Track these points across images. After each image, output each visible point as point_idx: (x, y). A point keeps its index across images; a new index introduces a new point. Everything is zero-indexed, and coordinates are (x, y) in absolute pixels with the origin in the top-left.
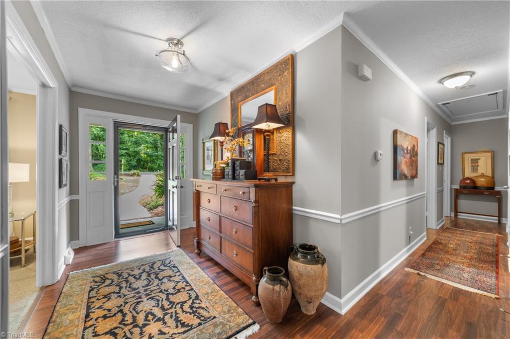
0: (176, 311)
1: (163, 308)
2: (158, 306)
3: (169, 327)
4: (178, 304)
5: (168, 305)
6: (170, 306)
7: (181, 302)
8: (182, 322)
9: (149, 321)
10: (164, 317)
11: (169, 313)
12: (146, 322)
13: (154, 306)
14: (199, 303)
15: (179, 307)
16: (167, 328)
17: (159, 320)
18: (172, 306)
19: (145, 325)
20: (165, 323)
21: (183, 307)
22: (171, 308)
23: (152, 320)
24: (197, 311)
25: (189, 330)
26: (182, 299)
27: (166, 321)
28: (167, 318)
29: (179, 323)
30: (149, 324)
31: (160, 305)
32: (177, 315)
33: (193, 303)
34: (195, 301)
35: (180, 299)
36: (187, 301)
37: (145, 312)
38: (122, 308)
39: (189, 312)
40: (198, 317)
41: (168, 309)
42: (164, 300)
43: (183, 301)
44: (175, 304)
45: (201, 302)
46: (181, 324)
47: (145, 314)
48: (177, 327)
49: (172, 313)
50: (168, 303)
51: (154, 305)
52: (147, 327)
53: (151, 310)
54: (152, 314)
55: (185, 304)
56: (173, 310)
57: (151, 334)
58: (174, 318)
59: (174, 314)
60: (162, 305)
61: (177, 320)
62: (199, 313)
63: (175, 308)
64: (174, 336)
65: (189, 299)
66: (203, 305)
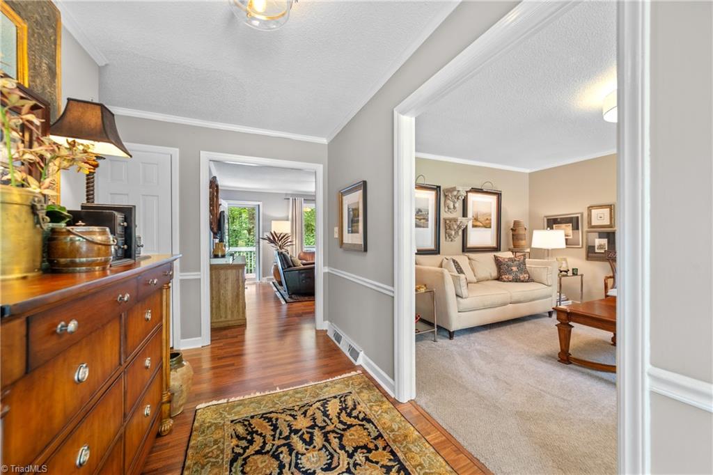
0: (274, 440)
1: (291, 450)
2: (297, 453)
3: (285, 421)
4: (268, 452)
5: (282, 452)
6: (280, 450)
7: (262, 454)
8: (270, 423)
9: (308, 433)
10: (290, 433)
11: (283, 438)
12: (311, 430)
13: (303, 454)
14: (237, 446)
15: (267, 446)
16: (288, 419)
17: (296, 432)
18: (277, 450)
19: (312, 427)
20: (289, 426)
21: (261, 444)
22: (279, 447)
23: (303, 434)
24: (248, 434)
25: (266, 414)
26: (259, 461)
27: (288, 428)
28: (286, 432)
29: (274, 422)
30: (307, 428)
31: (294, 455)
32: (273, 433)
33: (245, 449)
34: (241, 451)
35: (262, 462)
36: (253, 455)
37: (315, 447)
38: (352, 462)
39: (258, 435)
40: (250, 425)
41: (284, 445)
42: (287, 466)
43: (258, 456)
44: (271, 453)
45: (233, 448)
46: (272, 422)
47: (315, 444)
48: (277, 419)
49: (279, 438)
50: (281, 456)
51: (303, 457)
52: (309, 425)
53: (307, 449)
54: (304, 441)
55: (258, 448)
56: (277, 442)
57: (305, 416)
58: (278, 431)
59: (277, 435)
60: (290, 455)
61: (275, 428)
62: (247, 430)
63: (273, 445)
64: (282, 411)
65: (249, 457)
66: (235, 441)
